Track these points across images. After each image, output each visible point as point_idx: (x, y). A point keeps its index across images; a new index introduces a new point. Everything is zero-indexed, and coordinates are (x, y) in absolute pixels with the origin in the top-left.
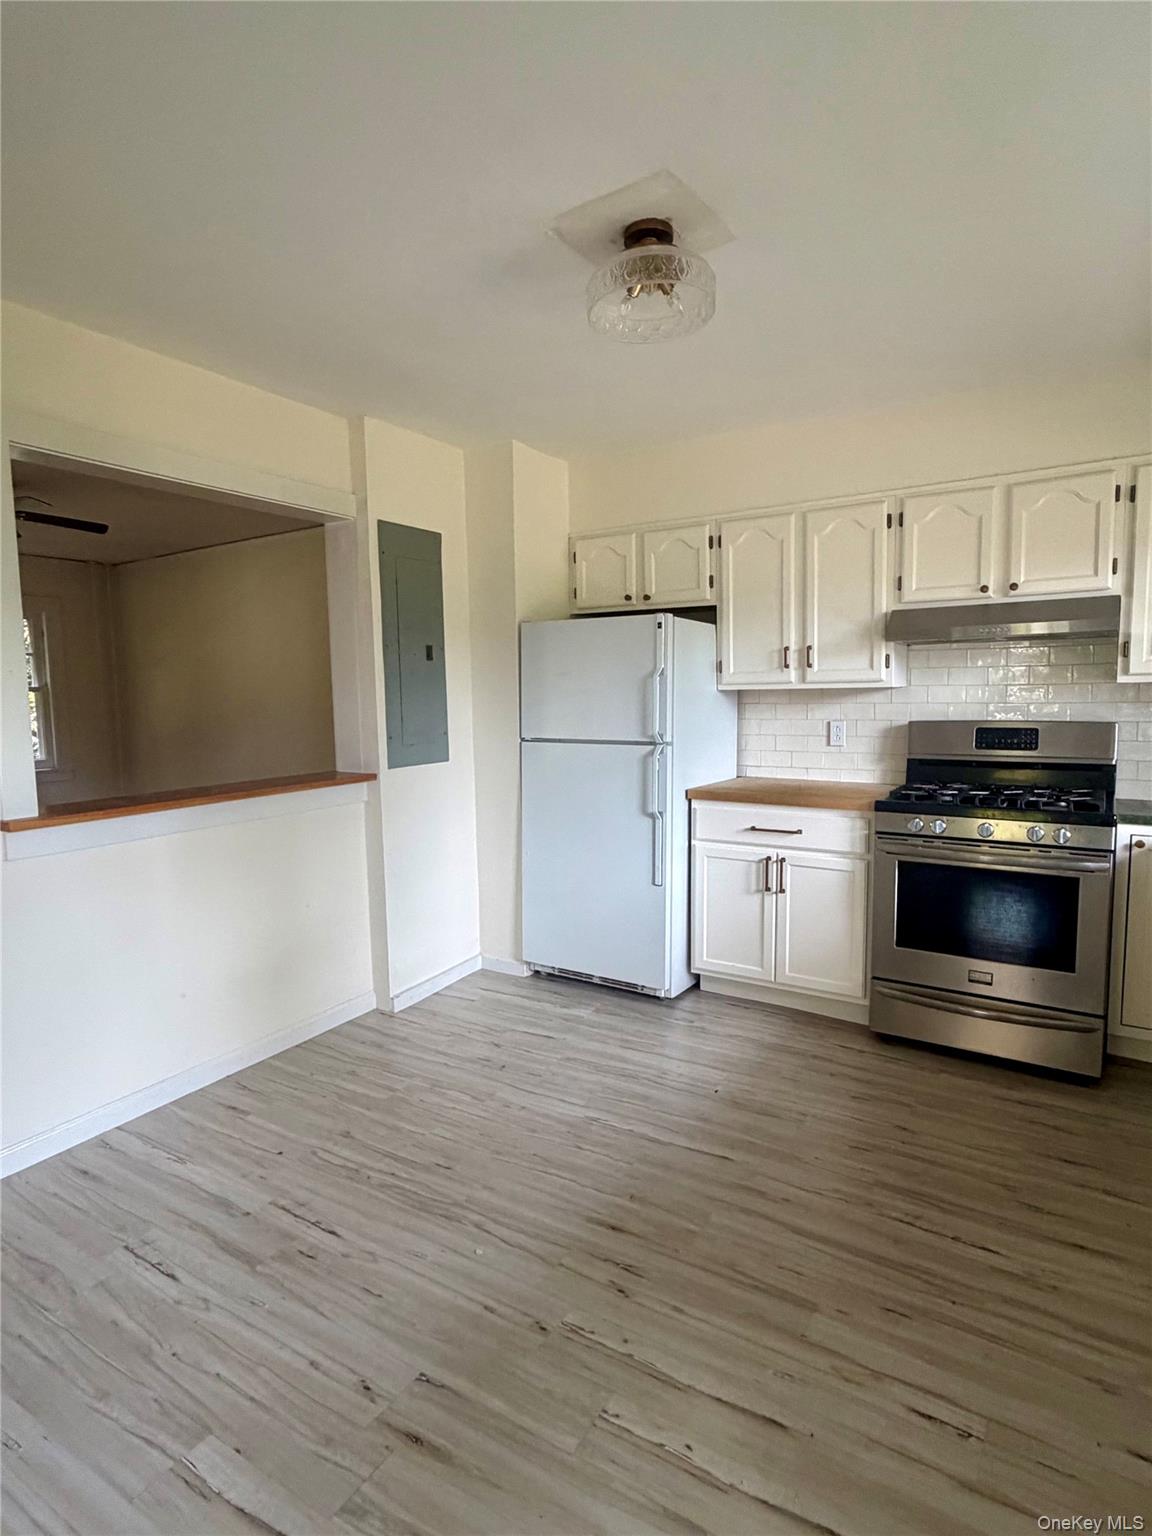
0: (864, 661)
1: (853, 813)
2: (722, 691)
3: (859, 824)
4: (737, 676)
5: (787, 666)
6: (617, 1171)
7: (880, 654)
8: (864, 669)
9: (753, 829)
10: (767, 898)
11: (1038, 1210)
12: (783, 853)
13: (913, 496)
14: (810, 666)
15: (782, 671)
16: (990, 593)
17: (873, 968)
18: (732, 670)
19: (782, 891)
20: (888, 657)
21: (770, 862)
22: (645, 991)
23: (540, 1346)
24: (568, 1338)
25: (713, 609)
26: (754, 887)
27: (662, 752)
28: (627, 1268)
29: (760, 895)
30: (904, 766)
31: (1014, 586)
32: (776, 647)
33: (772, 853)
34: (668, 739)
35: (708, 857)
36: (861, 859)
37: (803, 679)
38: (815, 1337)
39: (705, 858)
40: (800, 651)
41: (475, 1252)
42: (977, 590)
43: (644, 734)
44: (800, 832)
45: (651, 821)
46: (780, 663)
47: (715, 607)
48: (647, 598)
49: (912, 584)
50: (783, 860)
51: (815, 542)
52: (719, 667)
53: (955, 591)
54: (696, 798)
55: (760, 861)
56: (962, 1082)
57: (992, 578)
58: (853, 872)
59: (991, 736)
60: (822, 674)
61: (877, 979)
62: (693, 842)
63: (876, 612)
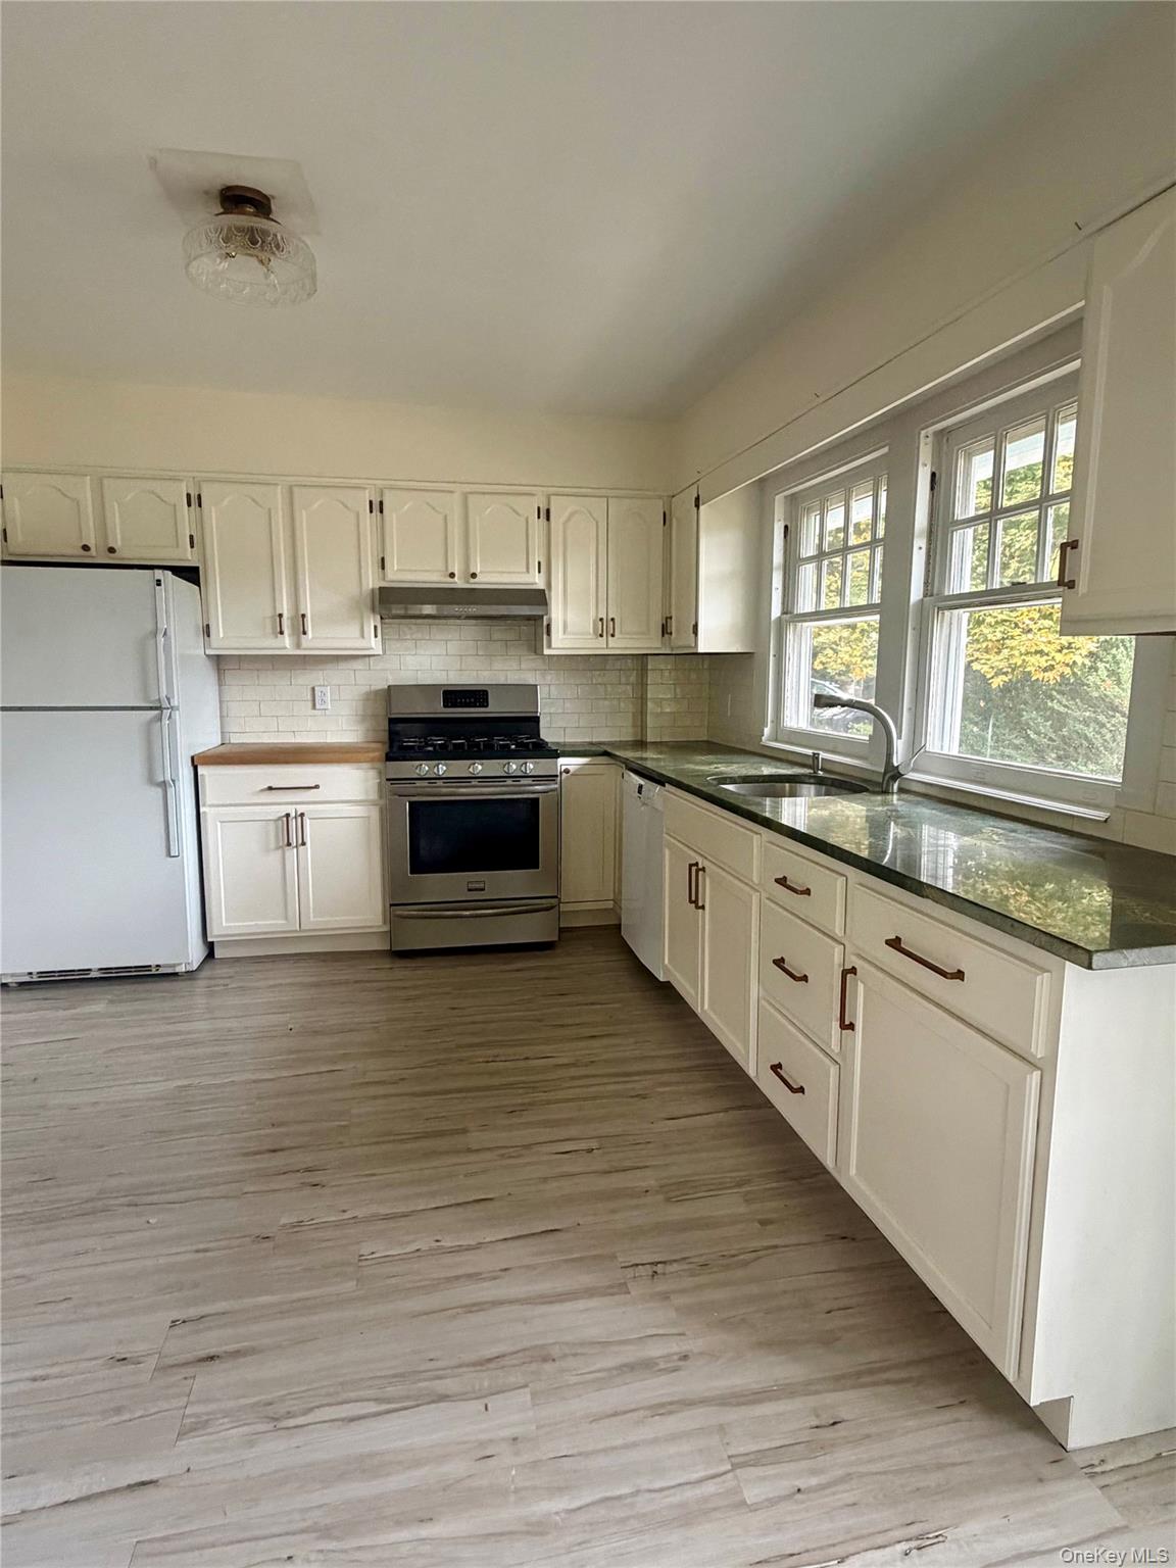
0: (354, 630)
1: (365, 765)
2: (208, 656)
3: (372, 774)
4: (225, 640)
5: (282, 633)
6: (243, 1113)
7: (370, 627)
8: (355, 638)
9: (270, 788)
10: (287, 854)
11: (562, 1026)
12: (301, 809)
13: (392, 488)
14: (305, 633)
15: (277, 637)
16: (456, 579)
17: (392, 897)
18: (221, 635)
19: (304, 844)
20: (375, 627)
21: (290, 819)
22: (161, 971)
23: (274, 1248)
24: (297, 1232)
25: (196, 569)
26: (272, 845)
27: (170, 717)
28: (308, 1170)
29: (280, 851)
30: (385, 725)
31: (474, 575)
32: (269, 613)
33: (291, 810)
34: (175, 703)
35: (221, 822)
36: (373, 803)
37: (298, 646)
38: (475, 1147)
39: (219, 824)
40: (293, 619)
41: (148, 1222)
42: (445, 576)
43: (146, 698)
44: (317, 787)
45: (160, 791)
46: (274, 628)
47: (198, 568)
48: (112, 550)
49: (393, 566)
50: (302, 815)
51: (303, 518)
52: (207, 631)
53: (429, 575)
54: (203, 764)
55: (280, 818)
56: (473, 968)
57: (456, 568)
58: (369, 817)
59: (455, 696)
60: (317, 640)
61: (397, 905)
62: (202, 810)
63: (364, 589)
